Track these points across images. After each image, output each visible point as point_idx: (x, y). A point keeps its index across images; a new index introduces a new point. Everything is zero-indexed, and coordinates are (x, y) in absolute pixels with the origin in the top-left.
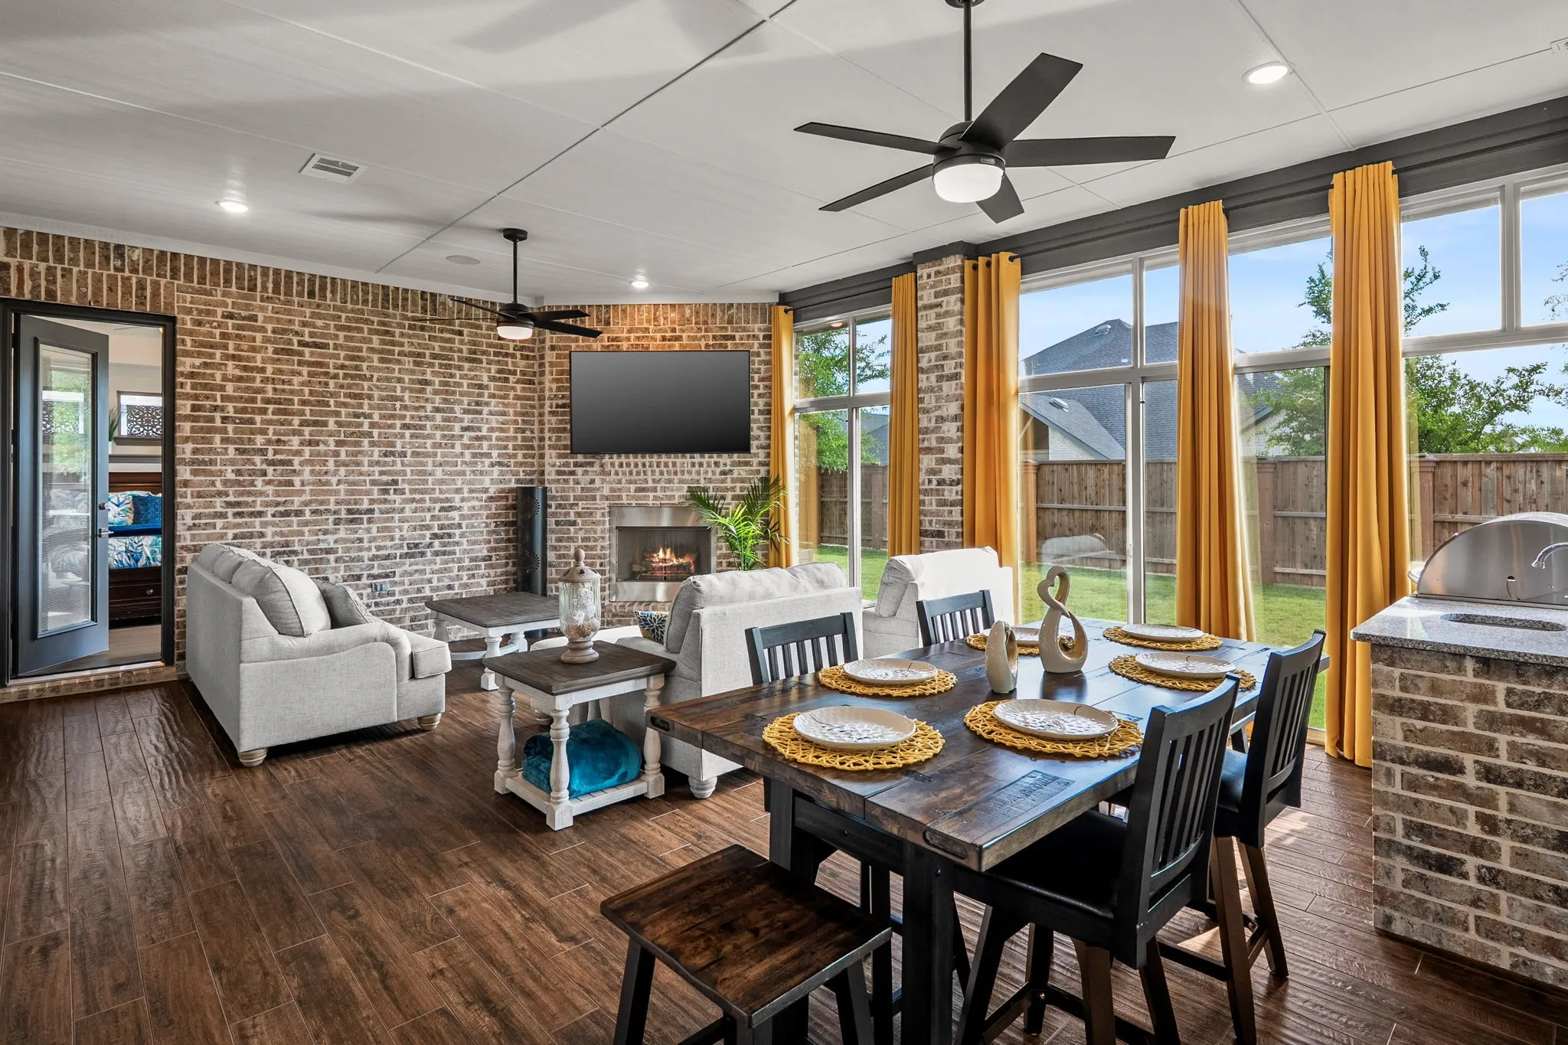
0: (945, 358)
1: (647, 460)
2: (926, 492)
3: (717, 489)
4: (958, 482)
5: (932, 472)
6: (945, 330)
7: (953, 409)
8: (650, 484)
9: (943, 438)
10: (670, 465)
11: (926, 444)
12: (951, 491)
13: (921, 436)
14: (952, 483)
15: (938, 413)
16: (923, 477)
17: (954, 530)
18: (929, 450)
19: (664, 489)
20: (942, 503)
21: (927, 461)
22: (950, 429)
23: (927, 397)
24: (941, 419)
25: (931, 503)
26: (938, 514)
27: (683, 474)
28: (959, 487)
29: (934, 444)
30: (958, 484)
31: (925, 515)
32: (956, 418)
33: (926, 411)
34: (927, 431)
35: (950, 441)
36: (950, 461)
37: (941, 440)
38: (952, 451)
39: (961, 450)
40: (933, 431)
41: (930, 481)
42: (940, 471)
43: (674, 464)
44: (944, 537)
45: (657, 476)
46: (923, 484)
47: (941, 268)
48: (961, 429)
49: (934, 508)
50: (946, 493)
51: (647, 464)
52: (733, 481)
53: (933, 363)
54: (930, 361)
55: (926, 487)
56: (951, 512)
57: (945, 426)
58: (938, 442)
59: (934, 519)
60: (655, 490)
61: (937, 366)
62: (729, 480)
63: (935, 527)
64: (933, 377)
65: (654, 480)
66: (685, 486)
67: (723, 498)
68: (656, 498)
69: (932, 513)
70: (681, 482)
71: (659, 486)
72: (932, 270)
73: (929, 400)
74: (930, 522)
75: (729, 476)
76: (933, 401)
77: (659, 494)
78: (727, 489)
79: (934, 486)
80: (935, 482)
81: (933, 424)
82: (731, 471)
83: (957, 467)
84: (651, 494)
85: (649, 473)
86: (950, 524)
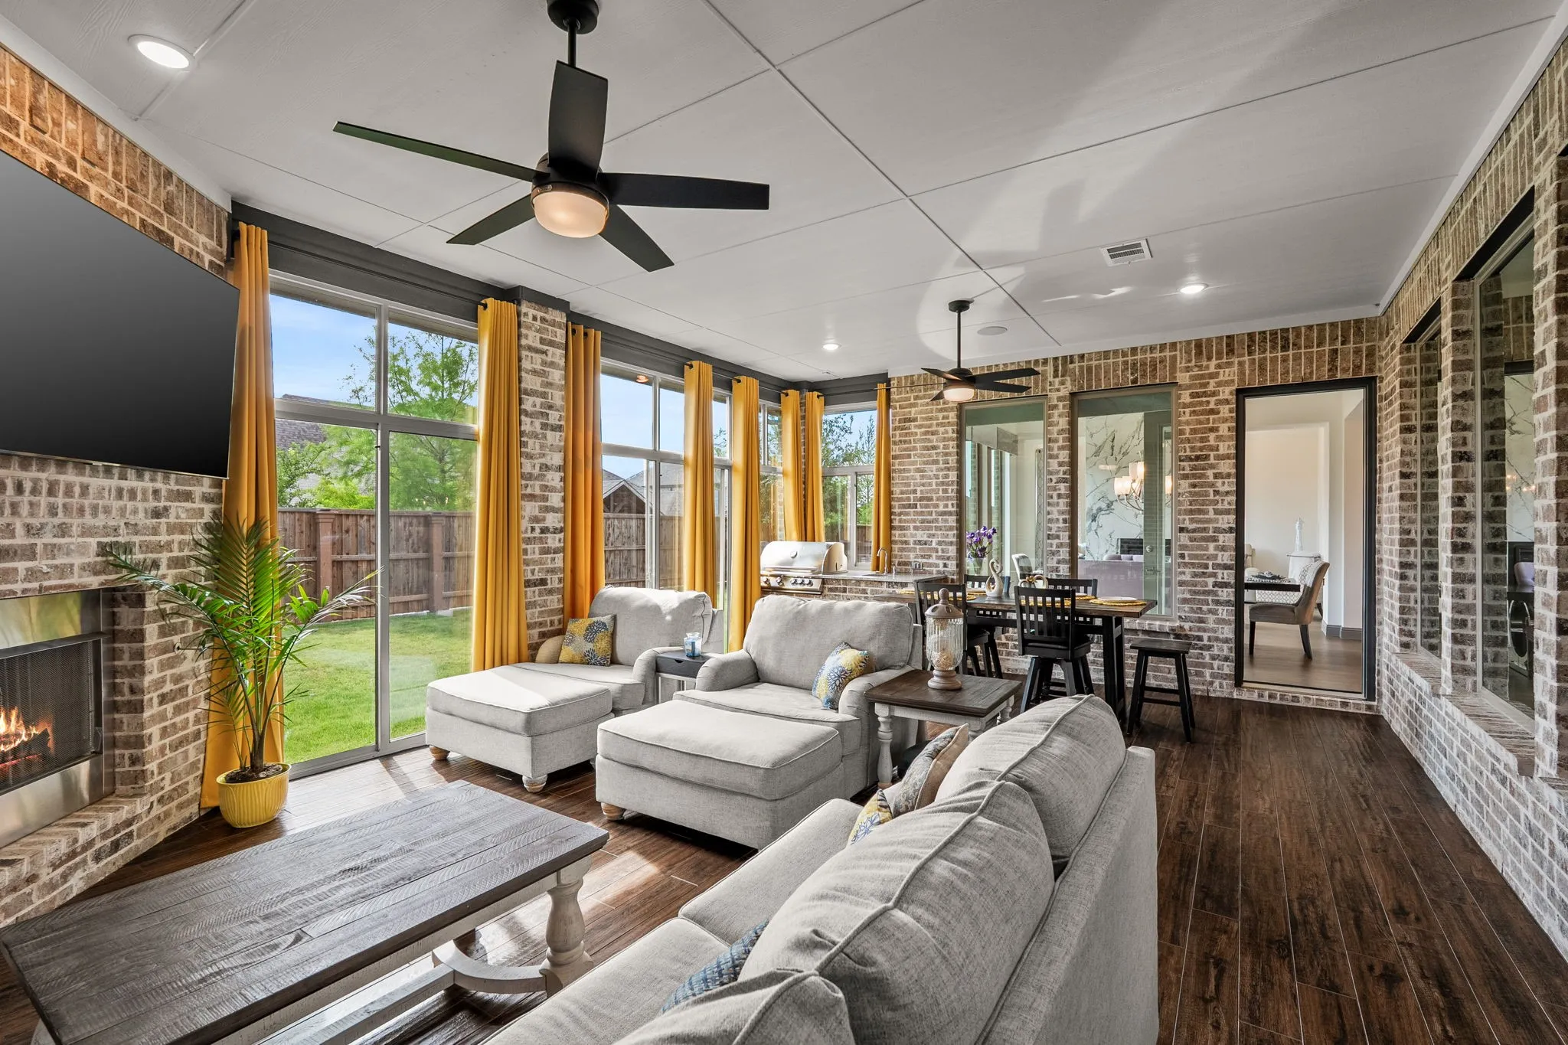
0: (551, 407)
1: (28, 476)
2: (528, 541)
3: (147, 547)
4: (562, 530)
5: (535, 519)
6: (550, 380)
7: (557, 459)
8: (20, 539)
9: (547, 486)
10: (77, 490)
11: (529, 491)
12: (554, 539)
13: (524, 482)
14: (556, 531)
15: (543, 460)
16: (525, 524)
17: (556, 577)
18: (532, 497)
19: (52, 550)
20: (546, 551)
21: (530, 509)
22: (554, 479)
23: (531, 442)
24: (545, 467)
25: (534, 551)
26: (541, 562)
27: (95, 514)
28: (562, 535)
29: (537, 492)
30: (561, 532)
31: (528, 565)
32: (559, 469)
33: (530, 456)
34: (530, 477)
35: (553, 490)
36: (553, 510)
37: (545, 488)
38: (555, 500)
39: (564, 500)
40: (536, 479)
41: (533, 529)
42: (544, 519)
43: (85, 489)
44: (546, 584)
45: (42, 517)
46: (526, 532)
47: (547, 317)
48: (564, 479)
49: (537, 556)
50: (549, 541)
51: (28, 486)
52: (172, 529)
53: (538, 409)
54: (535, 406)
55: (529, 535)
56: (553, 559)
57: (550, 475)
58: (541, 490)
59: (537, 568)
60: (30, 553)
61: (542, 413)
62: (163, 528)
63: (538, 576)
64: (537, 423)
65: (28, 528)
66: (93, 542)
67: (155, 565)
68: (32, 574)
69: (535, 562)
70: (87, 532)
71: (39, 542)
72: (539, 314)
73: (532, 446)
74: (533, 572)
75: (163, 520)
76: (538, 447)
77: (42, 564)
78: (160, 547)
79: (537, 534)
80: (538, 530)
81: (536, 471)
82: (166, 509)
83: (560, 515)
84: (22, 566)
85: (25, 510)
86: (552, 571)
